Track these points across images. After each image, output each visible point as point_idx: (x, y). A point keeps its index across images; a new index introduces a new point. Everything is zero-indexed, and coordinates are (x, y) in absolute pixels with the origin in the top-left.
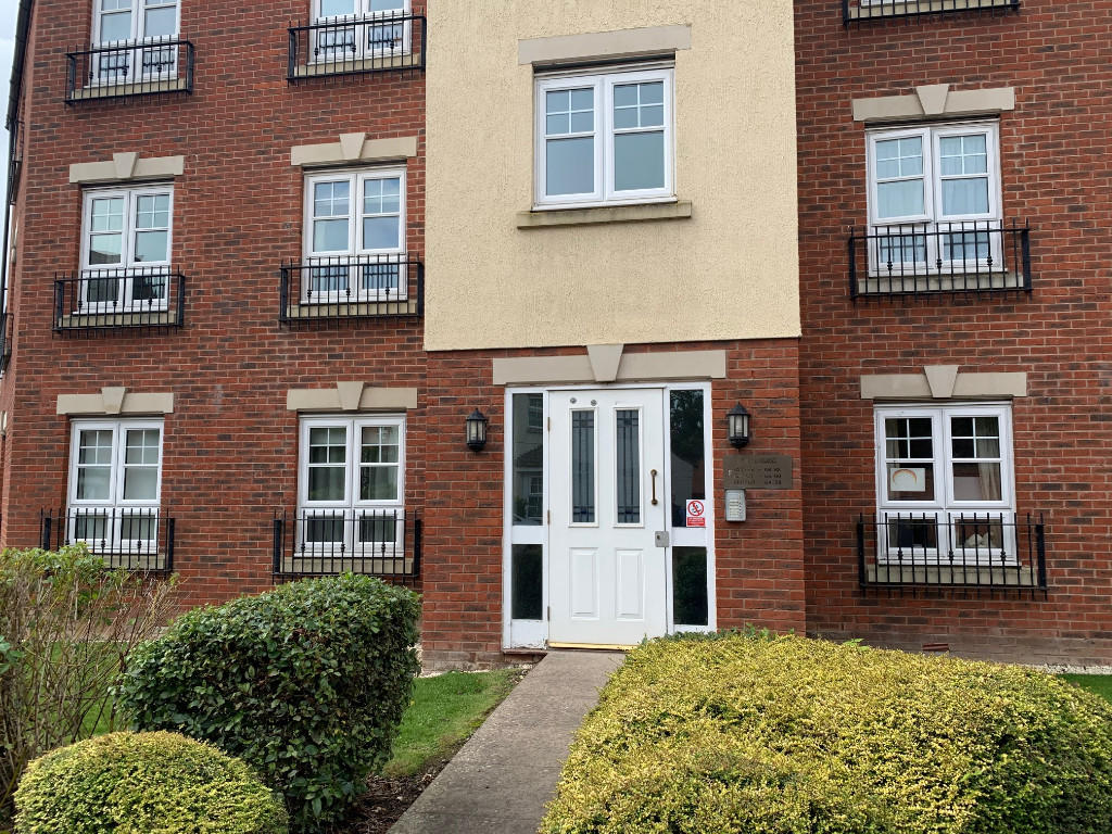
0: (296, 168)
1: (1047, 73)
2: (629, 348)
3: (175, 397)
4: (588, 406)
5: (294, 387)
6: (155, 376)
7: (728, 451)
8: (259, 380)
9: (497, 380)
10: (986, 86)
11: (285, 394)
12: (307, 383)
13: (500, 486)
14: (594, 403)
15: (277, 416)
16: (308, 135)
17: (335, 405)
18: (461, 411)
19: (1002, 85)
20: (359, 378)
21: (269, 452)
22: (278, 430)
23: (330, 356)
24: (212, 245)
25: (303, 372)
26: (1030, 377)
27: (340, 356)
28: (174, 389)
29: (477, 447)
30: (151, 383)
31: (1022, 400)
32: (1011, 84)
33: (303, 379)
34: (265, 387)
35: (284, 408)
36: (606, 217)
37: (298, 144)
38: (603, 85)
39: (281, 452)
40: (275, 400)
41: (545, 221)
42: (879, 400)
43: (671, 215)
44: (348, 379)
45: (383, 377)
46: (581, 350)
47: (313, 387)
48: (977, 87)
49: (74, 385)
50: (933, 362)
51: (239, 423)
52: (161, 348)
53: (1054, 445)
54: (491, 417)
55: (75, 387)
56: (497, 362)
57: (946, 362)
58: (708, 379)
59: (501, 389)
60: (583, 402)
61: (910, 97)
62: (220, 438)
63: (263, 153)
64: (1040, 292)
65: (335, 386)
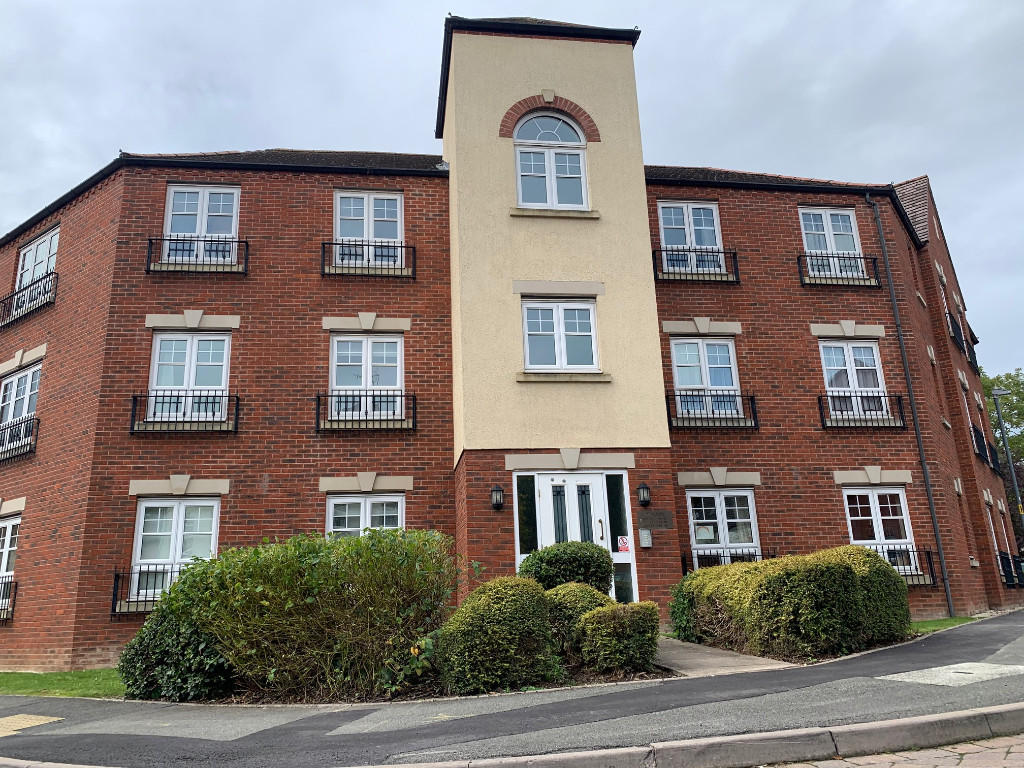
0: (326, 331)
1: (755, 317)
2: (583, 450)
3: (231, 482)
4: (561, 483)
5: (323, 476)
6: (214, 467)
7: (639, 508)
8: (297, 471)
9: (508, 467)
10: (728, 320)
11: (318, 480)
12: (334, 473)
13: (512, 531)
14: (564, 481)
15: (312, 495)
16: (335, 311)
17: (355, 488)
18: (488, 486)
19: (735, 321)
20: (372, 470)
21: (305, 521)
22: (312, 505)
23: (351, 455)
24: (261, 377)
25: (330, 465)
26: (761, 474)
27: (358, 455)
28: (229, 477)
29: (498, 507)
30: (210, 472)
31: (759, 487)
32: (739, 321)
33: (331, 470)
34: (302, 476)
35: (317, 490)
36: (567, 379)
37: (327, 315)
38: (559, 309)
39: (315, 521)
40: (310, 485)
41: (533, 379)
42: (688, 487)
43: (600, 380)
44: (365, 470)
45: (389, 469)
46: (557, 451)
47: (338, 475)
48: (722, 320)
49: (143, 473)
50: (714, 466)
51: (282, 501)
52: (219, 447)
53: (776, 511)
54: (505, 489)
55: (143, 474)
56: (508, 457)
57: (721, 465)
58: (626, 468)
59: (510, 472)
60: (558, 481)
61: (691, 323)
62: (267, 512)
63: (301, 319)
64: (763, 430)
65: (355, 475)
